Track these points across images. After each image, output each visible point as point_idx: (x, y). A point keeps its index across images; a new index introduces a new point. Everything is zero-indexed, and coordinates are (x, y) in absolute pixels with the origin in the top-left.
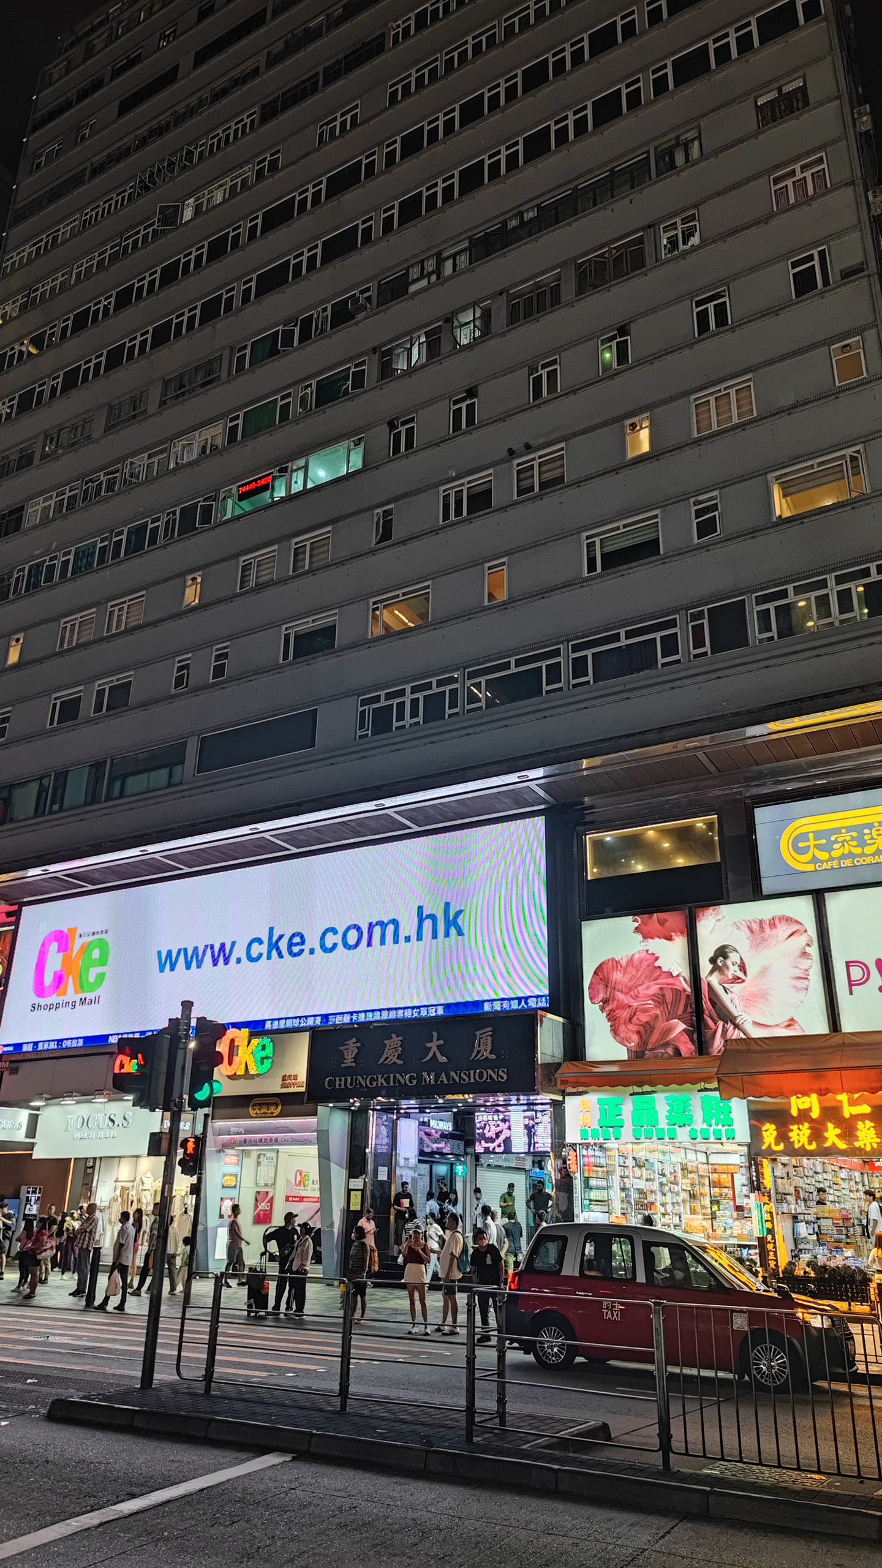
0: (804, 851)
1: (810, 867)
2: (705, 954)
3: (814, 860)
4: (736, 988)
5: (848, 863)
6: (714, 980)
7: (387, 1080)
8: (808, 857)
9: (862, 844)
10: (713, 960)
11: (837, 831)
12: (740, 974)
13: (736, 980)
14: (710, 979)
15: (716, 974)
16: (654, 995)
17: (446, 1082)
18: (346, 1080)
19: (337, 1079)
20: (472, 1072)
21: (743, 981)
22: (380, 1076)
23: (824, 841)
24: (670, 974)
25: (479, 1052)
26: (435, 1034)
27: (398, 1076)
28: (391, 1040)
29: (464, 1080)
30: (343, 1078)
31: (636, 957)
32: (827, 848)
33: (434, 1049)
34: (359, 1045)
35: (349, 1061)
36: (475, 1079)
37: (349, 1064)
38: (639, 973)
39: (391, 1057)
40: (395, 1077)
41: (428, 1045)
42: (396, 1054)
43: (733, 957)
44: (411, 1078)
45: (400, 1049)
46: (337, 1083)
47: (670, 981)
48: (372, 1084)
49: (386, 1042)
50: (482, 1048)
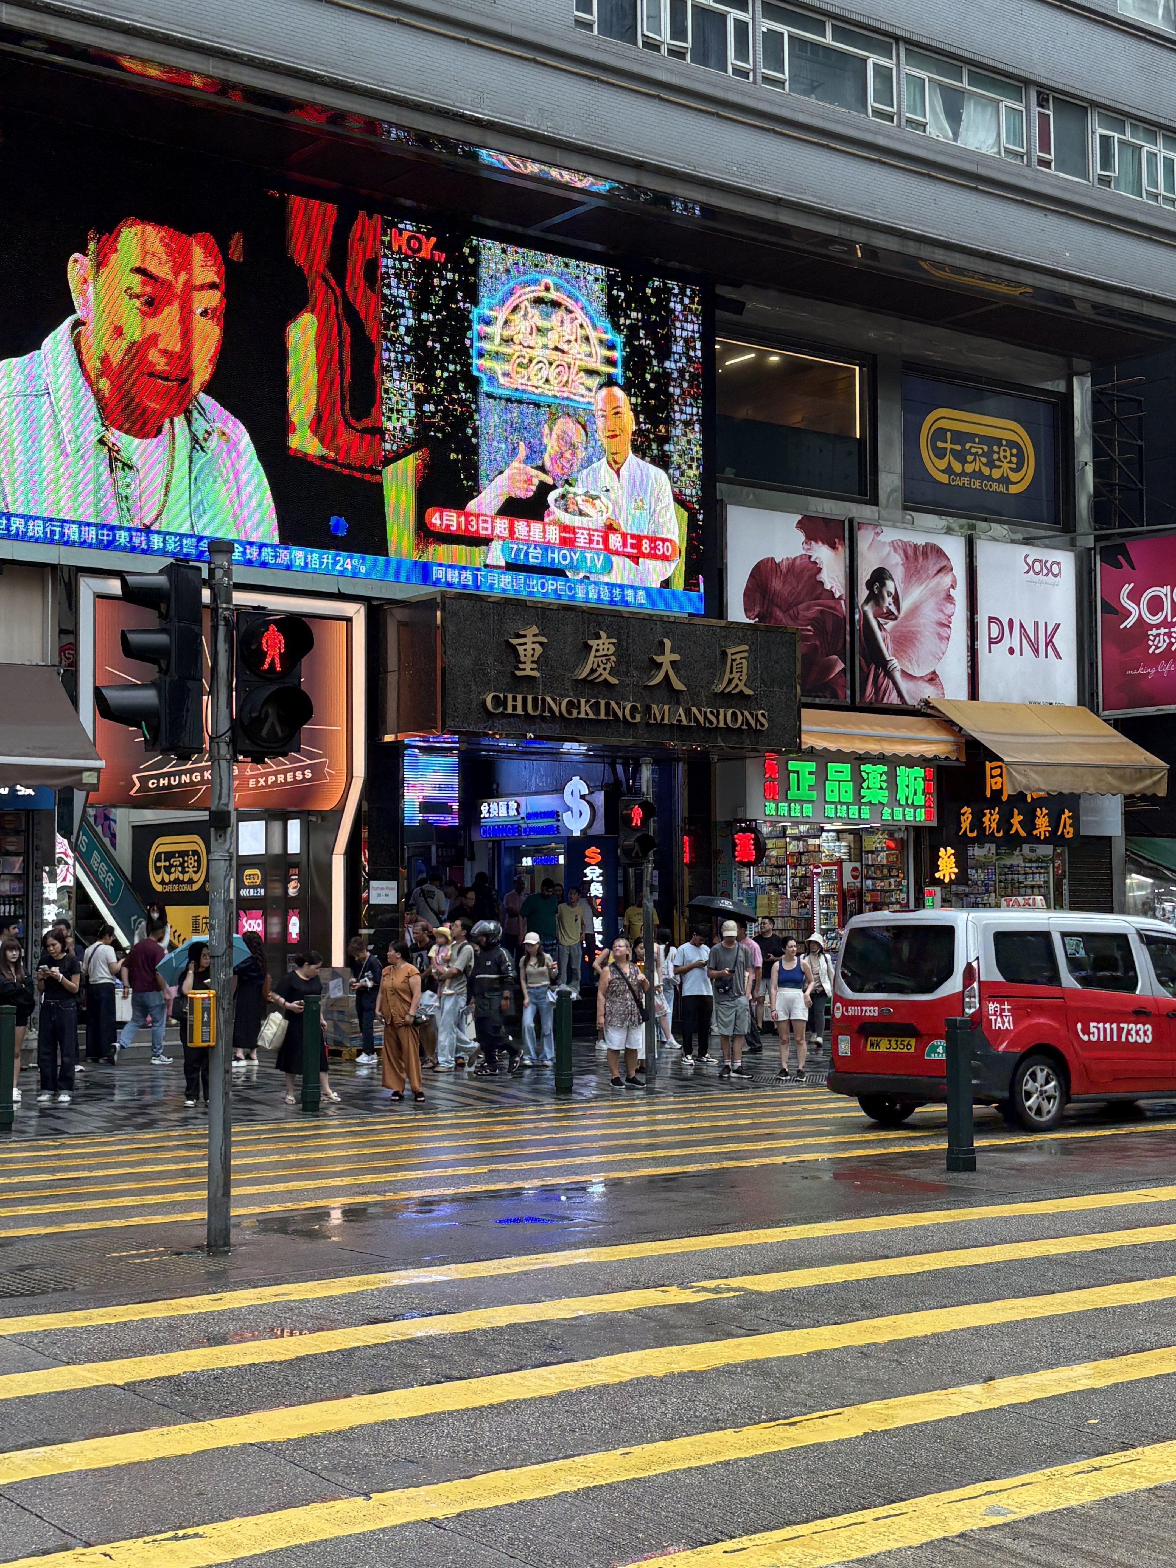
0: (940, 454)
1: (944, 478)
2: (864, 575)
3: (949, 470)
4: (890, 625)
5: (977, 484)
6: (869, 610)
7: (596, 707)
8: (942, 464)
9: (991, 464)
10: (870, 585)
11: (971, 437)
12: (893, 608)
13: (890, 615)
14: (866, 608)
15: (871, 604)
16: (813, 619)
17: (685, 722)
18: (525, 700)
19: (510, 696)
20: (722, 711)
21: (896, 618)
22: (583, 701)
23: (958, 447)
24: (831, 593)
25: (730, 681)
26: (668, 643)
27: (613, 703)
28: (600, 642)
29: (711, 723)
30: (519, 697)
31: (798, 561)
32: (961, 457)
33: (667, 666)
34: (544, 639)
35: (528, 669)
36: (725, 722)
37: (528, 672)
38: (800, 587)
39: (600, 670)
40: (607, 705)
41: (659, 659)
42: (608, 666)
43: (890, 585)
44: (634, 709)
45: (613, 658)
46: (510, 703)
47: (831, 603)
48: (570, 712)
49: (590, 642)
50: (736, 675)
